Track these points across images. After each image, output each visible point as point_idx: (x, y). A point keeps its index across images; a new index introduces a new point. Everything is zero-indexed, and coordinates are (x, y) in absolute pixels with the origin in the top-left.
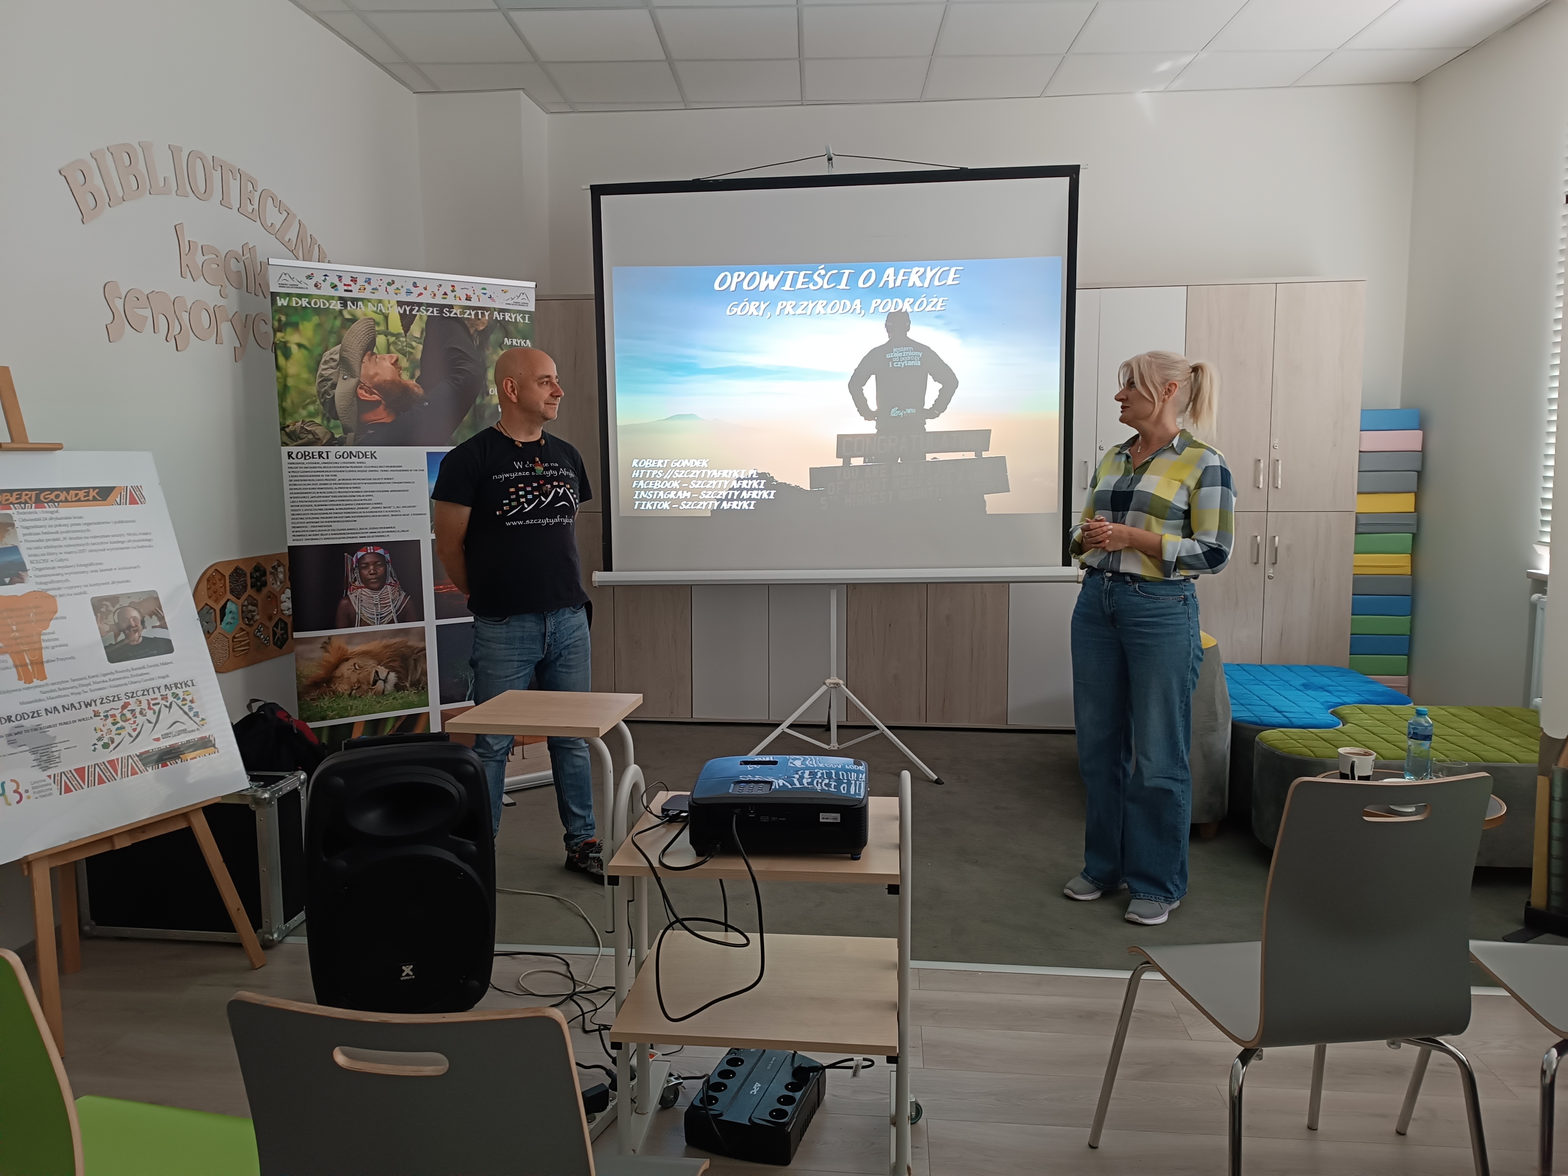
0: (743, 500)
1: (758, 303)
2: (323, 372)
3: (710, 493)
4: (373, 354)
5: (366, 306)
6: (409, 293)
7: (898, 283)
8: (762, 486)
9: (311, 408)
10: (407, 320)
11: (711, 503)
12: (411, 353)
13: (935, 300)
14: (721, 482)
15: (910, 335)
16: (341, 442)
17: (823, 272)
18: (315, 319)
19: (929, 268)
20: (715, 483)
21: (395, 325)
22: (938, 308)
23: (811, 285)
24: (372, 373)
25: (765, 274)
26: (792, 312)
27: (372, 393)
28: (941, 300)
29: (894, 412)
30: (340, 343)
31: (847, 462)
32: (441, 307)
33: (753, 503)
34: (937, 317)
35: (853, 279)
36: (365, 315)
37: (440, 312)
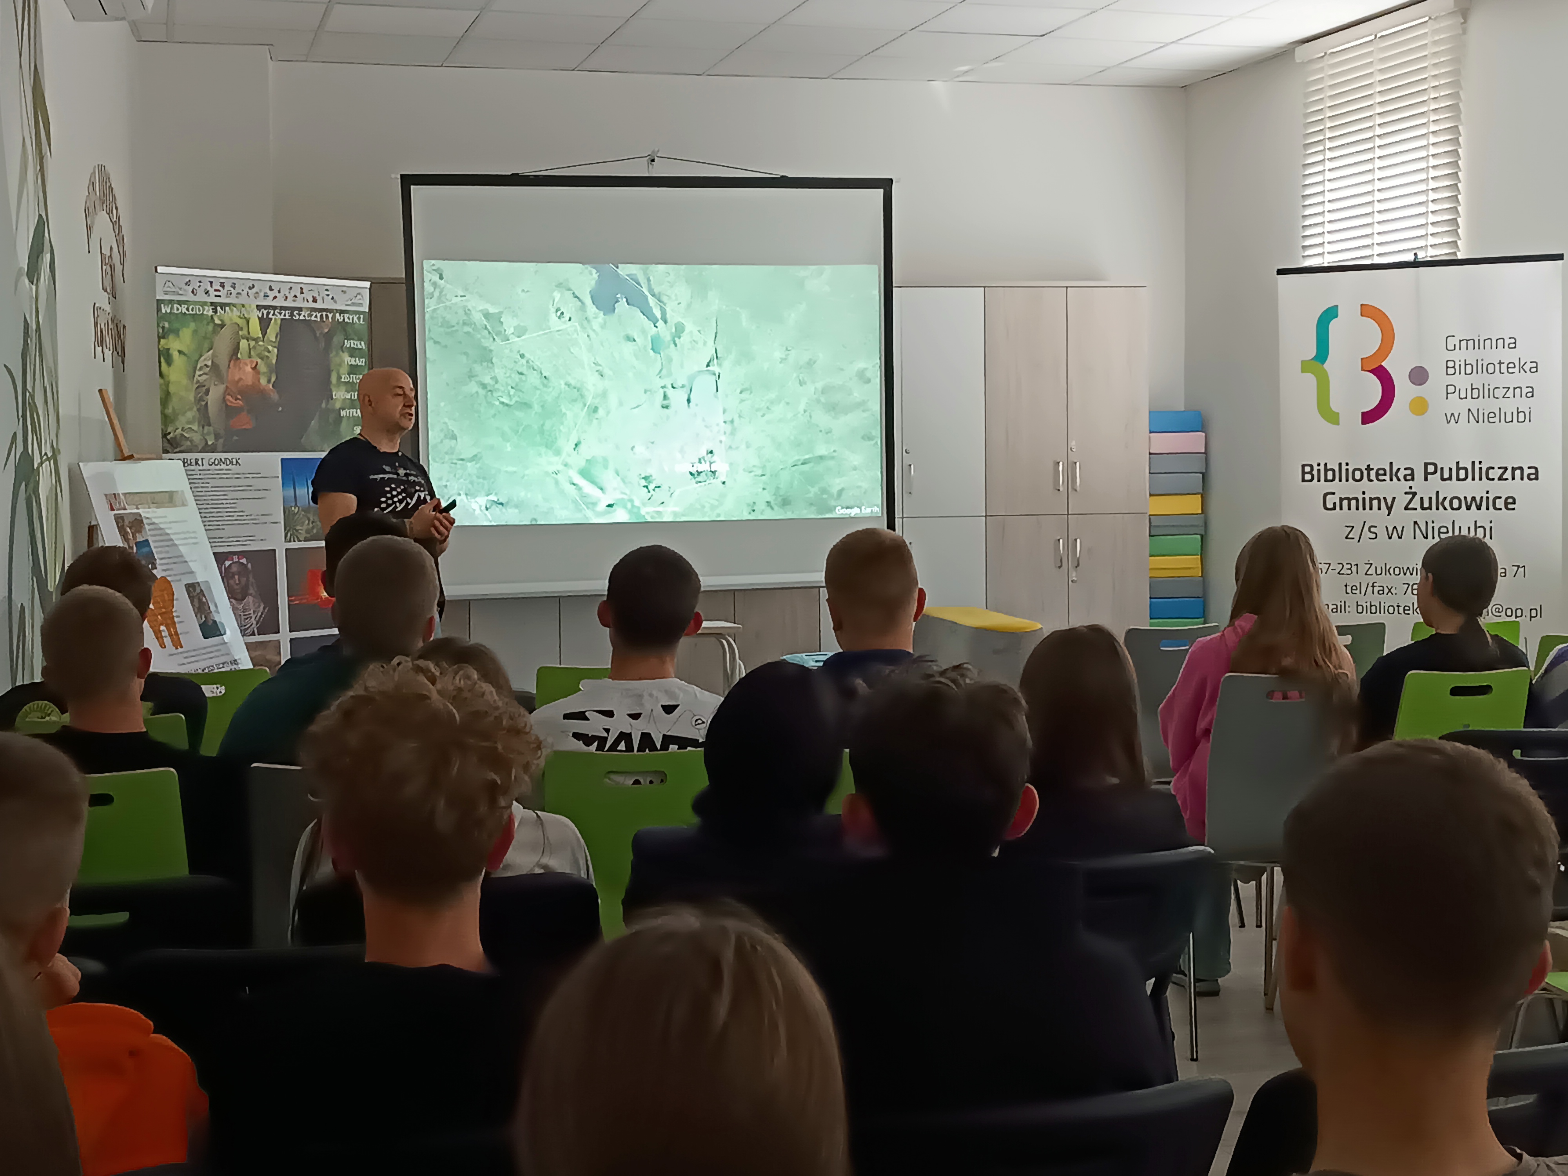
2: (199, 378)
4: (238, 359)
5: (232, 310)
6: (266, 296)
9: (189, 415)
10: (265, 323)
12: (268, 357)
16: (212, 449)
18: (193, 325)
24: (236, 378)
27: (237, 399)
30: (211, 349)
32: (292, 309)
36: (231, 320)
37: (292, 315)
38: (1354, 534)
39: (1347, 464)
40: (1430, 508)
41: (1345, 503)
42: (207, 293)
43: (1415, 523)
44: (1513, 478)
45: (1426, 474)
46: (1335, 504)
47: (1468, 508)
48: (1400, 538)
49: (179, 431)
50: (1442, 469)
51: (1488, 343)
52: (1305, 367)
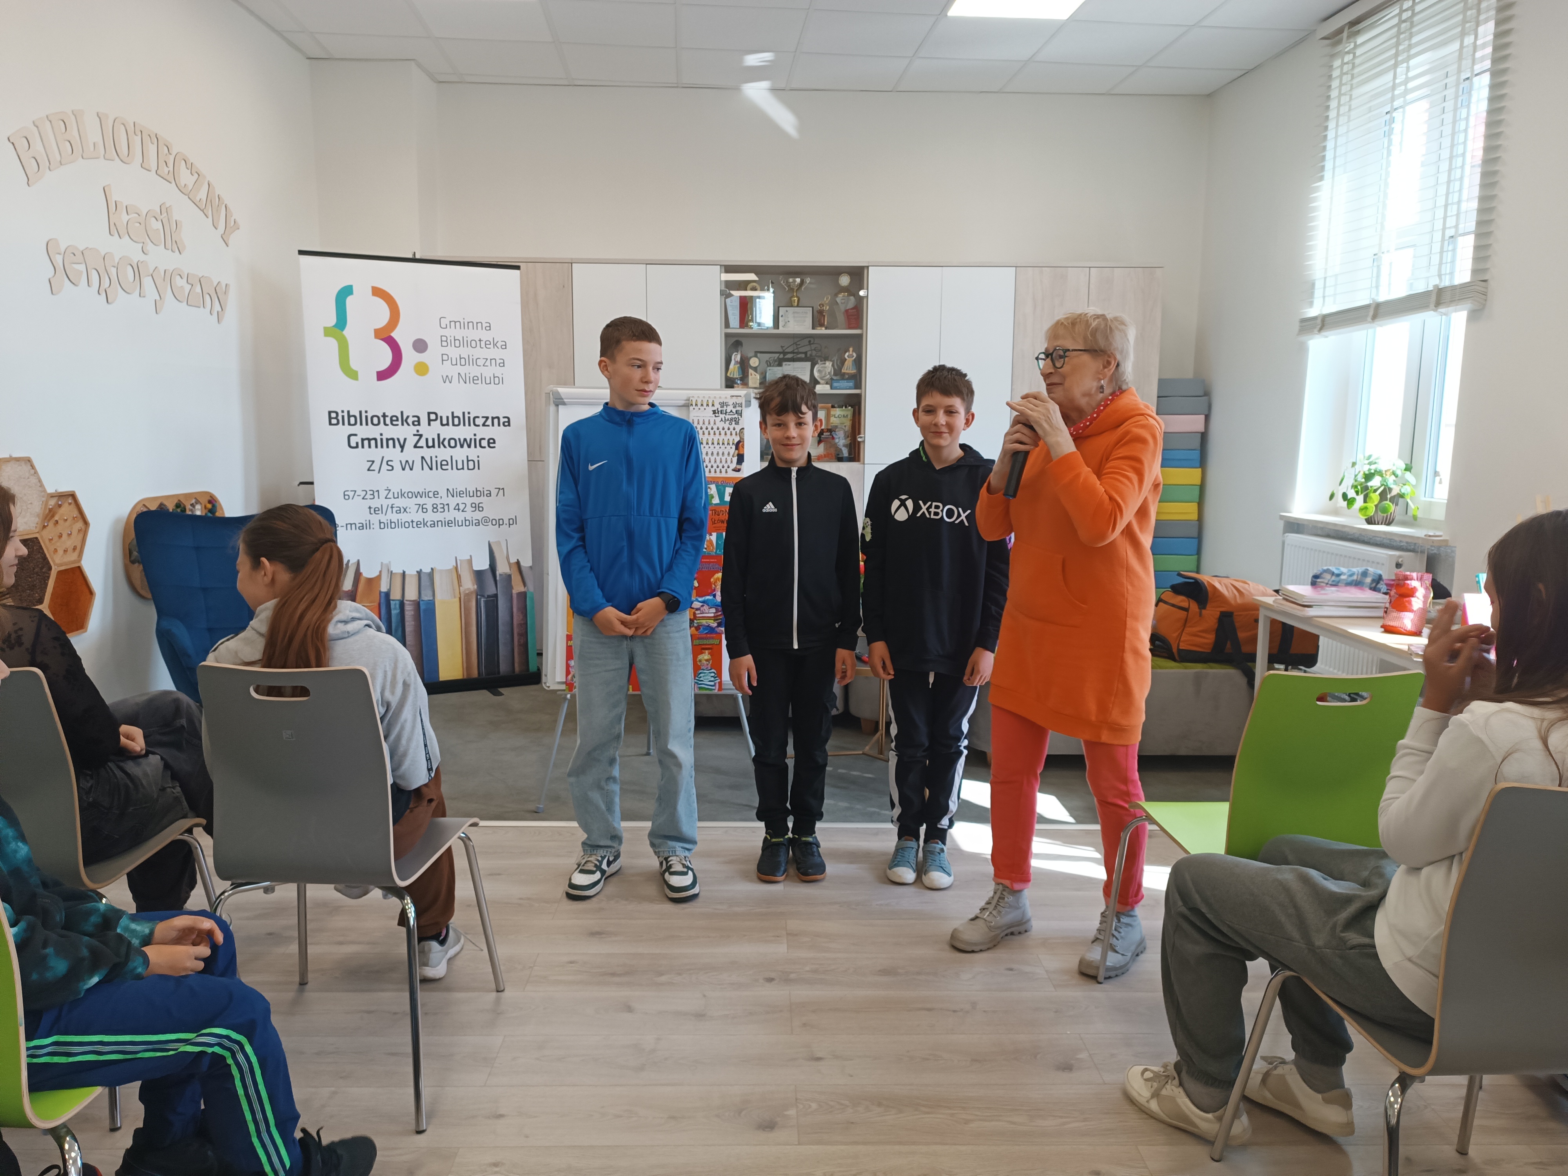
38: (376, 466)
39: (366, 412)
40: (433, 446)
41: (366, 442)
43: (423, 458)
44: (493, 425)
45: (430, 420)
46: (357, 443)
47: (462, 446)
48: (411, 469)
50: (441, 417)
51: (471, 324)
52: (327, 332)
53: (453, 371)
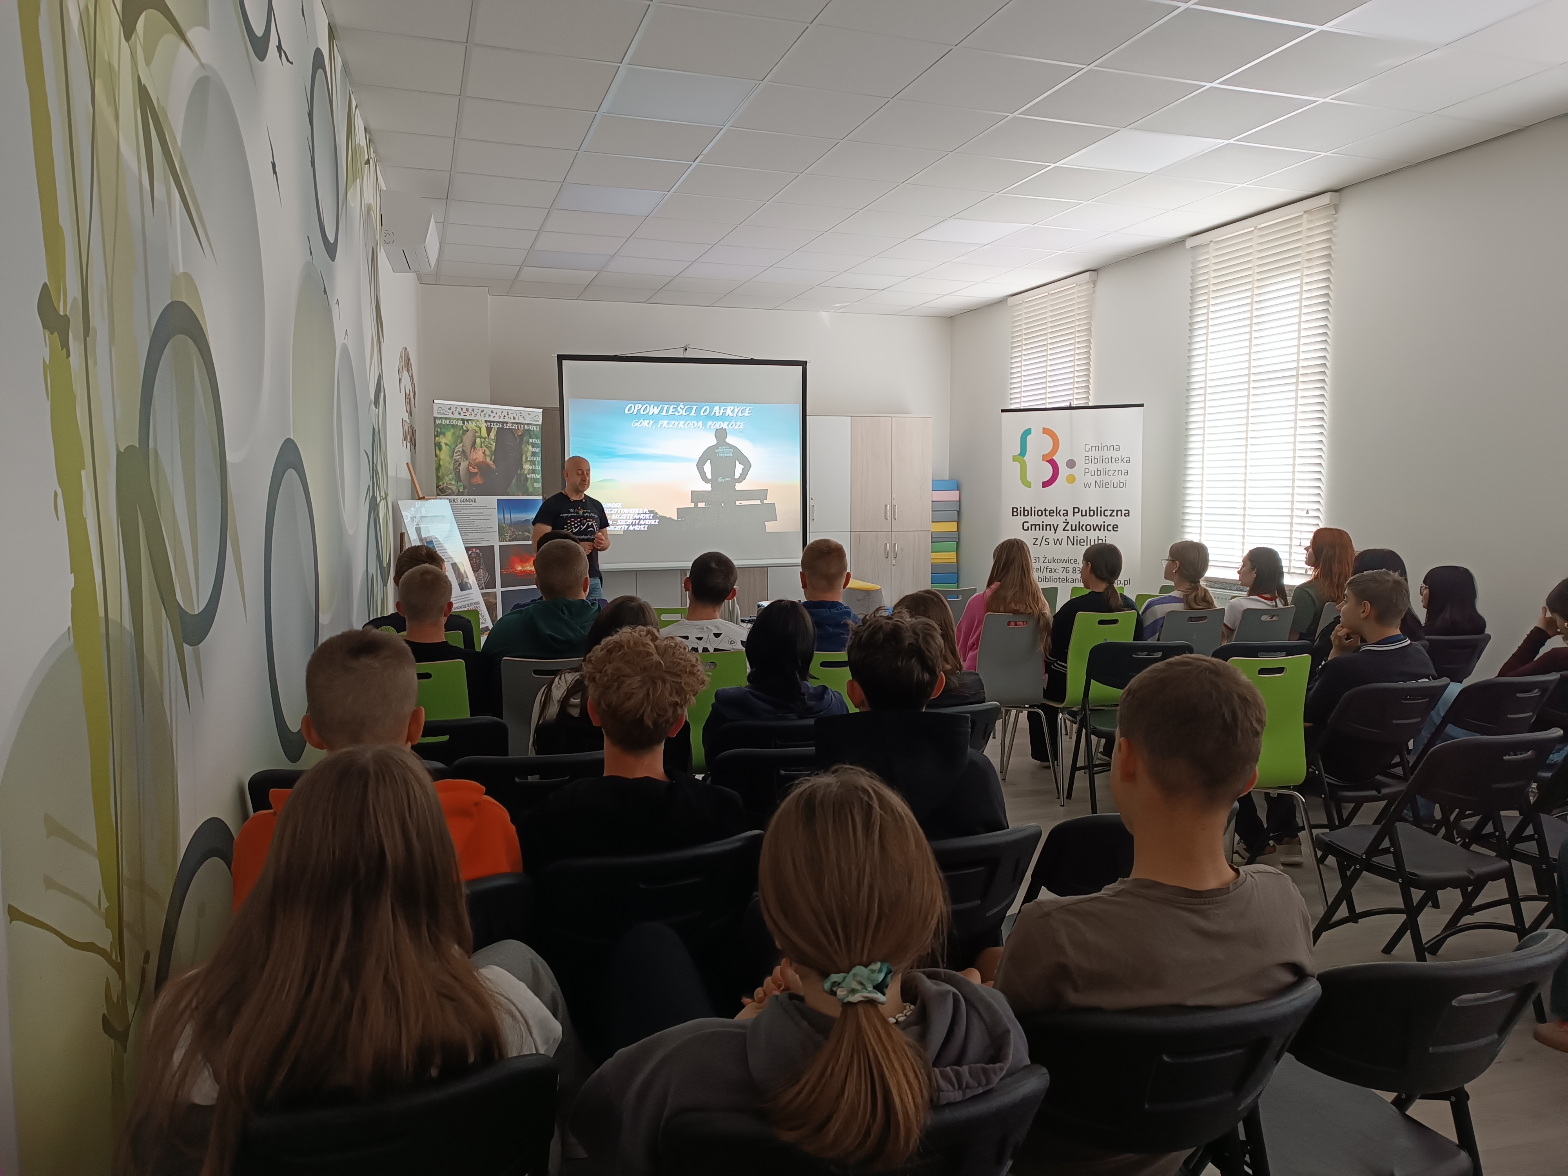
0: (641, 525)
1: (648, 421)
2: (456, 458)
3: (622, 521)
4: (475, 448)
6: (490, 416)
7: (721, 414)
8: (651, 518)
9: (450, 476)
10: (489, 430)
11: (623, 526)
12: (490, 447)
13: (739, 423)
14: (629, 515)
15: (727, 440)
16: (462, 494)
17: (683, 407)
19: (736, 407)
20: (625, 515)
21: (484, 433)
22: (741, 427)
23: (676, 413)
24: (475, 458)
25: (652, 406)
26: (667, 426)
27: (474, 468)
28: (742, 423)
29: (720, 480)
30: (462, 442)
31: (696, 505)
32: (503, 423)
33: (646, 526)
34: (741, 432)
35: (698, 410)
37: (503, 425)
38: (1038, 542)
39: (1035, 508)
40: (1076, 530)
41: (1033, 527)
42: (460, 414)
43: (1068, 537)
44: (1117, 516)
45: (1074, 513)
46: (1028, 527)
47: (1095, 530)
48: (1060, 545)
49: (445, 484)
50: (1082, 511)
51: (1106, 448)
52: (1015, 459)
53: (1091, 479)
